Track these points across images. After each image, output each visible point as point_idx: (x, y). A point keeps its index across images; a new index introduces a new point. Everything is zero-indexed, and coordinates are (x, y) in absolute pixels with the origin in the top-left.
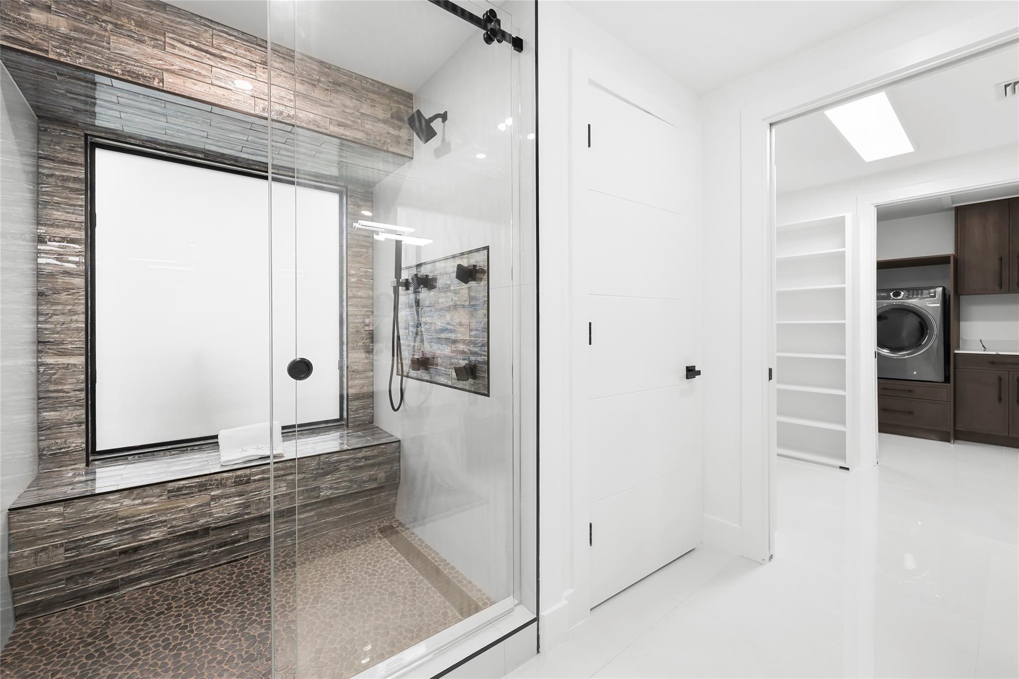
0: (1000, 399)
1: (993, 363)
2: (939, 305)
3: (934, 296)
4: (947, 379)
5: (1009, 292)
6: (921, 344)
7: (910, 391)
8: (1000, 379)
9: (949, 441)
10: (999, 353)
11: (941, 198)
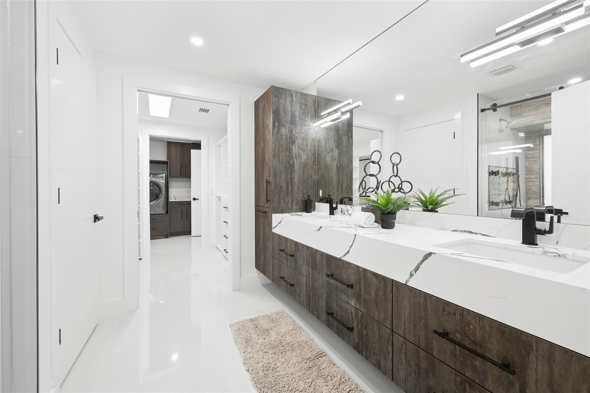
0: (182, 218)
1: (180, 204)
2: (164, 181)
3: (163, 178)
4: (167, 212)
5: (183, 177)
6: (159, 198)
7: (154, 219)
8: (182, 210)
9: (168, 238)
10: (182, 200)
11: (164, 138)
